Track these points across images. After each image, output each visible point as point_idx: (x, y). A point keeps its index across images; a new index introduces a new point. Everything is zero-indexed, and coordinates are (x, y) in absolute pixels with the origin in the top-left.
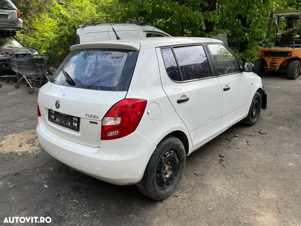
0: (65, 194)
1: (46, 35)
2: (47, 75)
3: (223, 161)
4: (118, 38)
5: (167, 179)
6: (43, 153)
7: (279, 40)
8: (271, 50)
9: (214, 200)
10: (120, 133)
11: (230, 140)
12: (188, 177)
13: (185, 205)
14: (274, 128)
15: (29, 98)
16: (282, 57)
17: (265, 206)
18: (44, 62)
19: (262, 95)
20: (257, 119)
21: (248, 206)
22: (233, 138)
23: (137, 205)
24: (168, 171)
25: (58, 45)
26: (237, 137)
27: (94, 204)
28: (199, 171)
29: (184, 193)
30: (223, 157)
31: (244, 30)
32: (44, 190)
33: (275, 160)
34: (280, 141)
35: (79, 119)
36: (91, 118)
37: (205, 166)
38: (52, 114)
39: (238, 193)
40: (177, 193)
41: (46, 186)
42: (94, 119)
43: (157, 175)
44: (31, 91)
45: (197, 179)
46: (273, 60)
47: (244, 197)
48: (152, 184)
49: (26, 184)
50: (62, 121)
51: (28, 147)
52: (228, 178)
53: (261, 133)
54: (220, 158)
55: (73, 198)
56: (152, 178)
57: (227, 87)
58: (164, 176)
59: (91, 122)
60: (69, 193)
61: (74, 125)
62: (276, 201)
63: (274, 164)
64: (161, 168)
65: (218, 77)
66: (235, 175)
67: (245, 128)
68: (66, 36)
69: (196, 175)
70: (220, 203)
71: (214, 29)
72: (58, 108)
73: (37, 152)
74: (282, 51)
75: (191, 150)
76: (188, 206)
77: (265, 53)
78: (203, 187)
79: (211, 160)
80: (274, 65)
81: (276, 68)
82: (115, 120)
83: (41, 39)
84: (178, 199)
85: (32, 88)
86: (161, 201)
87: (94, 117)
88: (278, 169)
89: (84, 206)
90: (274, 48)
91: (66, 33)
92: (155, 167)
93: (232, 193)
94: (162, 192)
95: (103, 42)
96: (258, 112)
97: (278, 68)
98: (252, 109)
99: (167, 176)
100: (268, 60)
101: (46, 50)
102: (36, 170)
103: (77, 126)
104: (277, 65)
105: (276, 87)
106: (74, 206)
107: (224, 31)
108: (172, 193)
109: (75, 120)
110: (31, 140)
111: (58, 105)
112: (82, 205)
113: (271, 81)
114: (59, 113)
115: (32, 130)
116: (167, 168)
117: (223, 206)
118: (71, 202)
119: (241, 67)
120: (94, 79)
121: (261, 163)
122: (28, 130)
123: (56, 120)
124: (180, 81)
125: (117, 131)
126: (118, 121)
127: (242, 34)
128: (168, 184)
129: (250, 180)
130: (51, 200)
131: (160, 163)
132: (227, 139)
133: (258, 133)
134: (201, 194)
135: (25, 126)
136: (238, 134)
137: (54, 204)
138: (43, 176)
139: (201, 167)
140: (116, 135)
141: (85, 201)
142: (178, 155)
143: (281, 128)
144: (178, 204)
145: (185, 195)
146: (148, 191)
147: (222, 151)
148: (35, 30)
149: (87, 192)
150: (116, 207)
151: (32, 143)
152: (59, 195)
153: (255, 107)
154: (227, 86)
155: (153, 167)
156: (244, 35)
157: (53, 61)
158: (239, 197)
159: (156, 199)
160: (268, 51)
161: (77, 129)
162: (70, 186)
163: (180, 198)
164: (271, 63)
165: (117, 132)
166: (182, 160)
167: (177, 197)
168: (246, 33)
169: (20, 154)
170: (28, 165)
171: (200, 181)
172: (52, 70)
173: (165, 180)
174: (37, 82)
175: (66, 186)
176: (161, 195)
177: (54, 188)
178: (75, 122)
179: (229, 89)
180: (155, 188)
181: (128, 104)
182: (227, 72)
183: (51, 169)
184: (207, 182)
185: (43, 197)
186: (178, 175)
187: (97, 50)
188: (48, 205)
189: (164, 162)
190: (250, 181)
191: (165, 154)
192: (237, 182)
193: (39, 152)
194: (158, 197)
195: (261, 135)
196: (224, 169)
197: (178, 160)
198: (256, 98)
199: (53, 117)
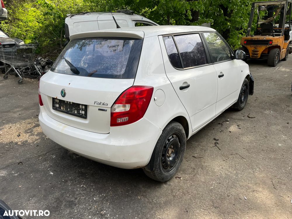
0: (71, 180)
1: (30, 24)
2: (36, 65)
3: (218, 144)
4: (118, 27)
5: (170, 161)
6: (43, 141)
7: (259, 29)
8: (253, 39)
9: (215, 180)
10: (129, 119)
11: (222, 124)
12: (187, 160)
13: (188, 186)
14: (261, 112)
15: (19, 89)
16: (263, 45)
17: (261, 183)
18: (32, 52)
19: (249, 81)
20: (245, 105)
21: (245, 184)
22: (225, 123)
23: (143, 187)
24: (171, 154)
25: (44, 35)
26: (228, 121)
27: (101, 188)
28: (197, 154)
29: (186, 174)
30: (218, 140)
31: (226, 19)
32: (50, 177)
33: (265, 142)
34: (268, 124)
35: (86, 106)
36: (100, 106)
37: (202, 149)
38: (57, 103)
39: (235, 172)
40: (179, 175)
41: (52, 173)
42: (103, 106)
43: (162, 158)
44: (20, 82)
45: (196, 161)
46: (255, 48)
47: (241, 175)
48: (158, 167)
49: (31, 172)
50: (68, 109)
51: (27, 136)
52: (225, 159)
53: (250, 117)
54: (215, 141)
55: (80, 183)
56: (158, 161)
57: (221, 74)
58: (169, 159)
59: (99, 109)
60: (75, 179)
61: (81, 112)
62: (271, 179)
63: (265, 145)
64: (165, 152)
65: (214, 64)
66: (230, 156)
67: (235, 113)
68: (51, 25)
69: (195, 158)
70: (220, 182)
71: (199, 18)
72: (64, 96)
73: (36, 141)
74: (263, 39)
75: (191, 134)
76: (191, 185)
77: (247, 42)
78: (202, 168)
79: (207, 143)
80: (256, 53)
81: (257, 56)
82: (124, 106)
83: (24, 29)
84: (181, 180)
85: (22, 79)
86: (165, 182)
87: (103, 104)
88: (268, 149)
89: (92, 190)
90: (256, 37)
91: (50, 22)
92: (161, 151)
93: (230, 172)
94: (166, 174)
95: (105, 30)
96: (246, 98)
97: (259, 56)
98: (241, 95)
99: (171, 159)
100: (251, 48)
101: (32, 40)
102: (38, 158)
103: (84, 113)
104: (258, 53)
105: (259, 74)
106: (83, 190)
107: (208, 20)
108: (175, 175)
109: (82, 108)
110: (29, 129)
111: (63, 94)
112: (90, 190)
113: (253, 68)
114: (64, 101)
115: (28, 120)
116: (170, 152)
117: (223, 185)
118: (79, 187)
119: (232, 55)
120: (100, 67)
121: (253, 144)
122: (24, 120)
123: (61, 108)
124: (181, 68)
125: (127, 117)
126: (128, 108)
127: (224, 24)
128: (171, 167)
129: (245, 160)
130: (59, 186)
131: (165, 147)
132: (219, 124)
133: (247, 117)
134: (202, 175)
135: (20, 116)
136: (228, 118)
137: (63, 189)
138: (47, 164)
139: (198, 150)
140: (125, 121)
141: (92, 186)
142: (180, 139)
143: (267, 112)
144: (181, 185)
145: (187, 176)
146: (155, 174)
147: (216, 134)
148: (19, 20)
149: (93, 177)
150: (123, 189)
151: (30, 132)
152: (66, 181)
153: (243, 93)
154: (221, 72)
155: (159, 151)
156: (226, 24)
157: (39, 51)
158: (237, 176)
159: (161, 181)
160: (250, 39)
161: (85, 117)
162: (75, 172)
163: (183, 179)
164: (253, 51)
165: (126, 119)
166: (184, 143)
167: (179, 178)
168: (228, 22)
169: (20, 143)
170: (30, 154)
171: (199, 163)
172: (40, 60)
173: (169, 163)
174: (25, 72)
175: (72, 172)
176: (165, 176)
177: (60, 175)
178: (82, 110)
179: (223, 76)
180: (160, 171)
181: (136, 92)
182: (219, 60)
183: (54, 157)
184: (205, 164)
185: (50, 184)
186: (180, 158)
187: (99, 38)
188: (57, 190)
189: (168, 146)
190: (245, 162)
191: (169, 138)
192: (233, 163)
193: (39, 141)
194: (163, 179)
195: (250, 118)
196: (220, 152)
197: (179, 144)
198: (245, 84)
199: (58, 106)
